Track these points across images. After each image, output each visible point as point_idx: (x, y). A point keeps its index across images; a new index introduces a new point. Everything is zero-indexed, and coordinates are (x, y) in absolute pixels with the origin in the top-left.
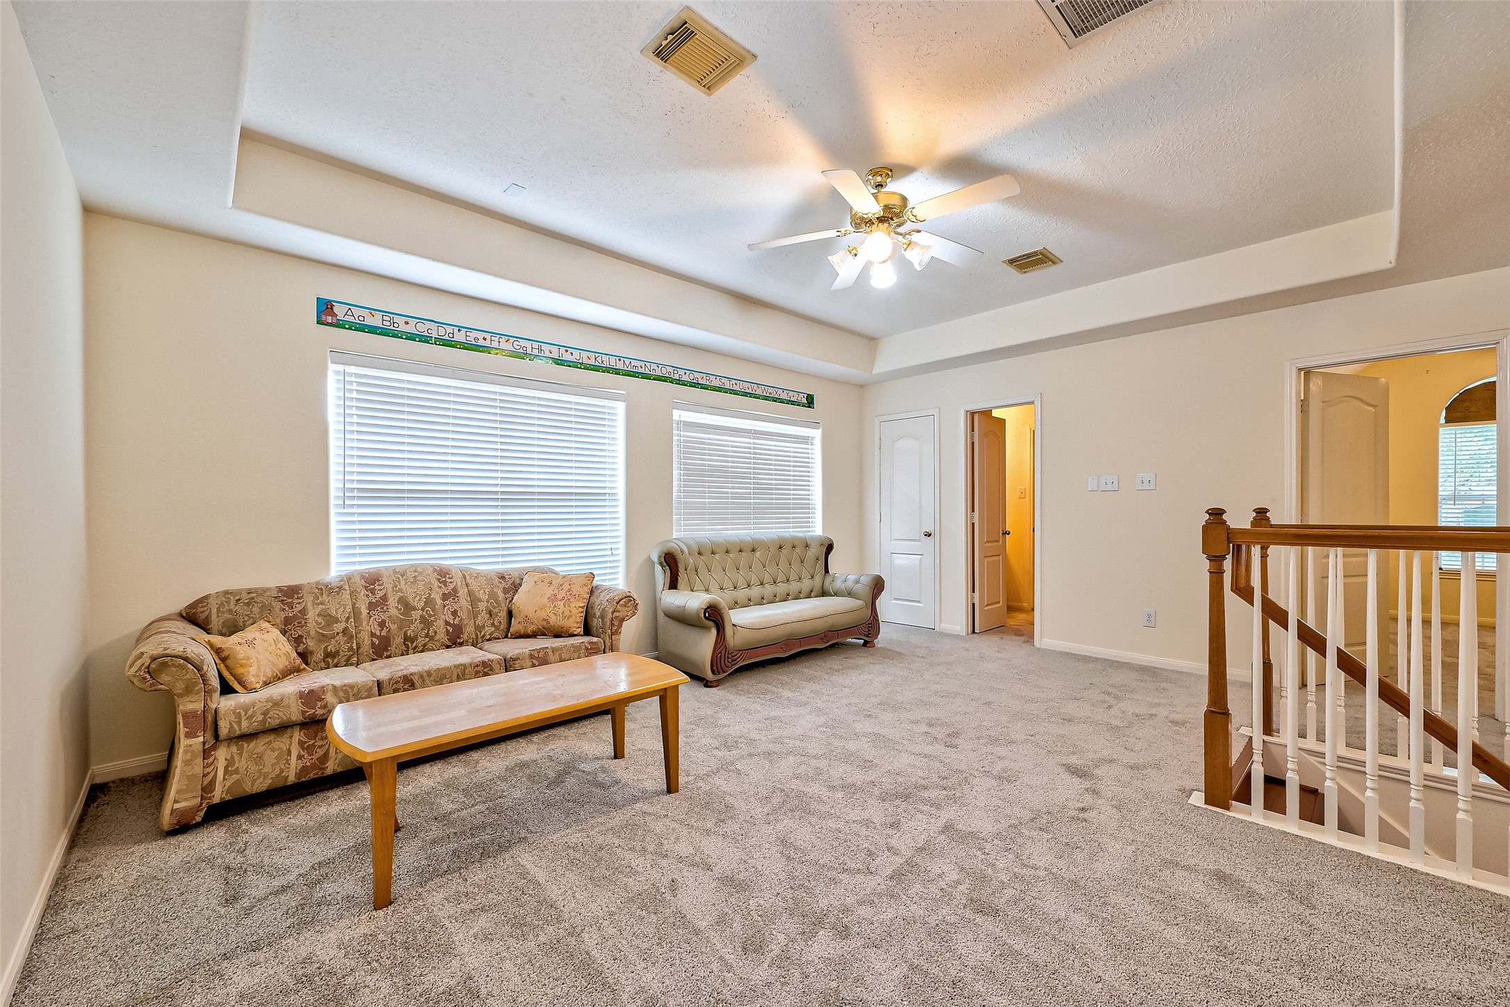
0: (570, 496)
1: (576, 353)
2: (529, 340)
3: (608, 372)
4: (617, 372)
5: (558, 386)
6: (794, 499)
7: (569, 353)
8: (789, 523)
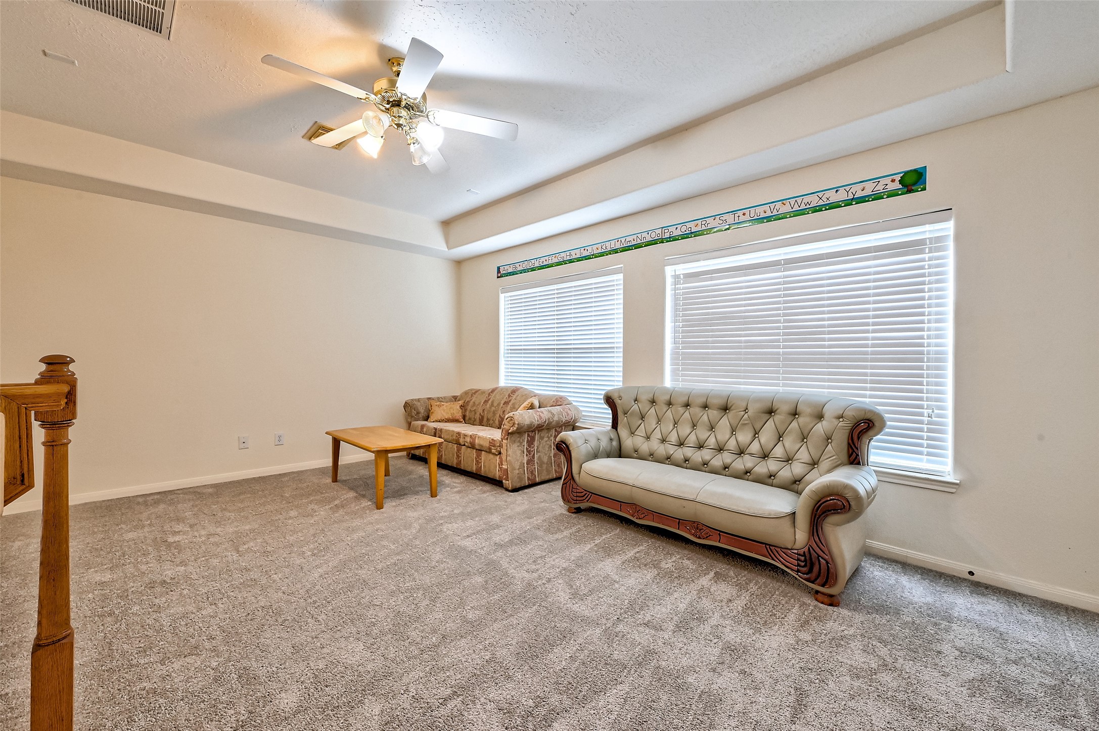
0: (591, 350)
1: (590, 249)
2: (565, 252)
3: (610, 254)
4: (616, 251)
5: (579, 275)
6: (873, 346)
7: (586, 250)
8: (865, 382)
